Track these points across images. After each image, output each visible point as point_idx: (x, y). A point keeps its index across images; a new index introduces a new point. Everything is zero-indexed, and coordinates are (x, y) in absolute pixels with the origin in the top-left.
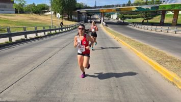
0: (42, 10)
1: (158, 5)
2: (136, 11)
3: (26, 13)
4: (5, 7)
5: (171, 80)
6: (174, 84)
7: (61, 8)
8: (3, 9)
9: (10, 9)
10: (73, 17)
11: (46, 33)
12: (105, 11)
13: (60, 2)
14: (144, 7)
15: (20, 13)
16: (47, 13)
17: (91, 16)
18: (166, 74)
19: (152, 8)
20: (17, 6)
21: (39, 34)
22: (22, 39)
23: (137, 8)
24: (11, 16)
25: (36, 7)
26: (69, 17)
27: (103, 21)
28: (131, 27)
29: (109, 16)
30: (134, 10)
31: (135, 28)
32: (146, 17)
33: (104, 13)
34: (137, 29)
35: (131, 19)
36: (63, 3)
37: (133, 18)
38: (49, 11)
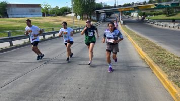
0: (64, 12)
1: (178, 1)
3: (51, 16)
4: (34, 11)
7: (81, 9)
8: (33, 13)
9: (38, 13)
10: (93, 17)
12: (123, 10)
13: (80, 4)
15: (47, 16)
16: (69, 15)
17: (110, 15)
19: (172, 4)
20: (43, 10)
23: (155, 5)
24: (39, 19)
25: (60, 9)
26: (89, 17)
27: (122, 20)
28: (150, 24)
29: (129, 14)
30: (153, 7)
31: (154, 25)
32: (169, 13)
33: (122, 11)
34: (156, 26)
35: (153, 16)
36: (83, 5)
37: (155, 14)
38: (71, 13)
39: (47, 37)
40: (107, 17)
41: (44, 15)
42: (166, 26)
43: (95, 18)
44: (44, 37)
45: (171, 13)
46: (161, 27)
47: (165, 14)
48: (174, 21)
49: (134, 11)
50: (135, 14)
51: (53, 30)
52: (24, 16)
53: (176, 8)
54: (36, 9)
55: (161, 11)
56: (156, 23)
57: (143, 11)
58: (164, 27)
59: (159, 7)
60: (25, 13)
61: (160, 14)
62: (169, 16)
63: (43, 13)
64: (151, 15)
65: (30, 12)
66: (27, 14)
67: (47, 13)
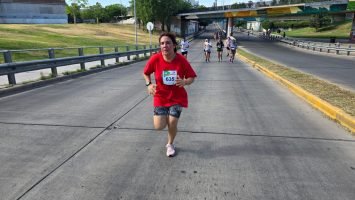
0: (114, 15)
1: (344, 1)
2: (298, 14)
3: (87, 22)
4: (50, 11)
5: (334, 117)
6: (336, 121)
7: (150, 10)
10: (173, 29)
11: (132, 57)
12: (234, 15)
14: (317, 6)
16: (125, 22)
17: (205, 25)
18: (328, 110)
19: (332, 7)
21: (122, 59)
22: (98, 67)
23: (300, 7)
26: (166, 28)
27: (231, 35)
29: (243, 24)
30: (294, 12)
31: (296, 48)
32: (321, 25)
33: (233, 18)
34: (300, 49)
35: (290, 30)
37: (293, 27)
38: (129, 18)
39: (88, 66)
40: (200, 30)
41: (71, 21)
42: (321, 50)
43: (178, 31)
44: (83, 66)
45: (325, 25)
46: (311, 51)
47: (314, 26)
48: (333, 40)
49: (252, 19)
50: (255, 26)
51: (101, 51)
52: (28, 20)
53: (334, 15)
54: (55, 7)
55: (306, 20)
57: (271, 20)
59: (306, 11)
60: (31, 14)
62: (320, 31)
63: (69, 15)
64: (286, 28)
66: (34, 17)
67: (78, 16)
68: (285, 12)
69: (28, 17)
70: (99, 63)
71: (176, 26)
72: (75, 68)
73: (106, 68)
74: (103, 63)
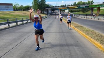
1: (88, 5)
2: (77, 8)
8: (7, 9)
9: (11, 9)
10: (44, 12)
13: (37, 4)
14: (81, 6)
15: (17, 11)
19: (85, 7)
20: (14, 7)
23: (77, 7)
26: (42, 12)
27: (60, 14)
29: (64, 11)
33: (61, 9)
35: (76, 12)
36: (39, 5)
37: (77, 11)
39: (24, 22)
40: (52, 12)
41: (14, 10)
43: (46, 13)
44: (23, 22)
46: (81, 18)
47: (82, 11)
49: (66, 9)
50: (67, 11)
51: (27, 18)
52: (2, 10)
54: (9, 6)
55: (80, 9)
56: (78, 16)
57: (71, 10)
58: (82, 18)
60: (2, 9)
61: (80, 11)
62: (84, 12)
64: (75, 11)
65: (6, 8)
66: (3, 9)
67: (17, 9)
68: (74, 8)
69: (1, 9)
70: (26, 22)
71: (45, 12)
72: (21, 23)
73: (28, 23)
74: (27, 22)
